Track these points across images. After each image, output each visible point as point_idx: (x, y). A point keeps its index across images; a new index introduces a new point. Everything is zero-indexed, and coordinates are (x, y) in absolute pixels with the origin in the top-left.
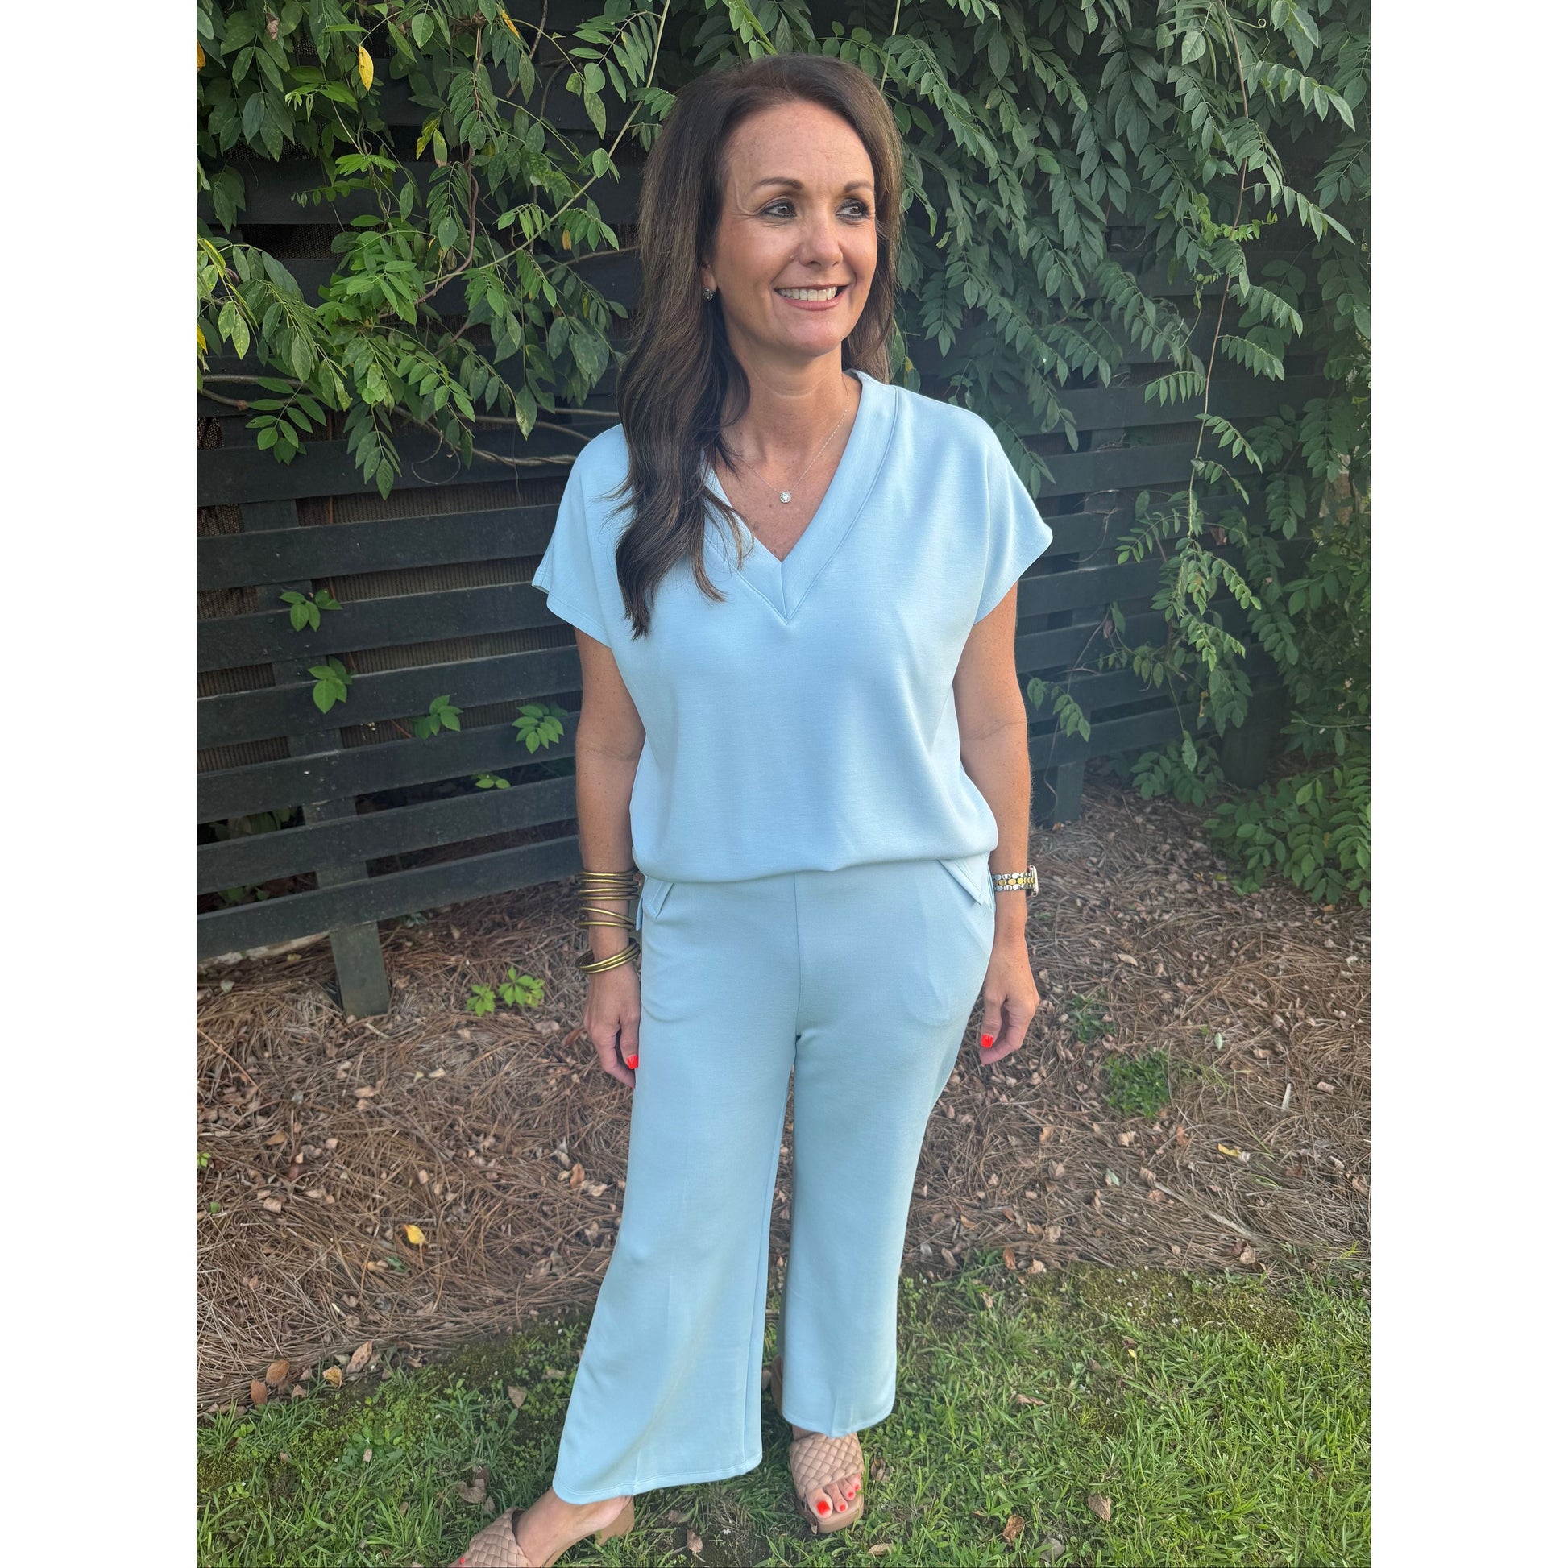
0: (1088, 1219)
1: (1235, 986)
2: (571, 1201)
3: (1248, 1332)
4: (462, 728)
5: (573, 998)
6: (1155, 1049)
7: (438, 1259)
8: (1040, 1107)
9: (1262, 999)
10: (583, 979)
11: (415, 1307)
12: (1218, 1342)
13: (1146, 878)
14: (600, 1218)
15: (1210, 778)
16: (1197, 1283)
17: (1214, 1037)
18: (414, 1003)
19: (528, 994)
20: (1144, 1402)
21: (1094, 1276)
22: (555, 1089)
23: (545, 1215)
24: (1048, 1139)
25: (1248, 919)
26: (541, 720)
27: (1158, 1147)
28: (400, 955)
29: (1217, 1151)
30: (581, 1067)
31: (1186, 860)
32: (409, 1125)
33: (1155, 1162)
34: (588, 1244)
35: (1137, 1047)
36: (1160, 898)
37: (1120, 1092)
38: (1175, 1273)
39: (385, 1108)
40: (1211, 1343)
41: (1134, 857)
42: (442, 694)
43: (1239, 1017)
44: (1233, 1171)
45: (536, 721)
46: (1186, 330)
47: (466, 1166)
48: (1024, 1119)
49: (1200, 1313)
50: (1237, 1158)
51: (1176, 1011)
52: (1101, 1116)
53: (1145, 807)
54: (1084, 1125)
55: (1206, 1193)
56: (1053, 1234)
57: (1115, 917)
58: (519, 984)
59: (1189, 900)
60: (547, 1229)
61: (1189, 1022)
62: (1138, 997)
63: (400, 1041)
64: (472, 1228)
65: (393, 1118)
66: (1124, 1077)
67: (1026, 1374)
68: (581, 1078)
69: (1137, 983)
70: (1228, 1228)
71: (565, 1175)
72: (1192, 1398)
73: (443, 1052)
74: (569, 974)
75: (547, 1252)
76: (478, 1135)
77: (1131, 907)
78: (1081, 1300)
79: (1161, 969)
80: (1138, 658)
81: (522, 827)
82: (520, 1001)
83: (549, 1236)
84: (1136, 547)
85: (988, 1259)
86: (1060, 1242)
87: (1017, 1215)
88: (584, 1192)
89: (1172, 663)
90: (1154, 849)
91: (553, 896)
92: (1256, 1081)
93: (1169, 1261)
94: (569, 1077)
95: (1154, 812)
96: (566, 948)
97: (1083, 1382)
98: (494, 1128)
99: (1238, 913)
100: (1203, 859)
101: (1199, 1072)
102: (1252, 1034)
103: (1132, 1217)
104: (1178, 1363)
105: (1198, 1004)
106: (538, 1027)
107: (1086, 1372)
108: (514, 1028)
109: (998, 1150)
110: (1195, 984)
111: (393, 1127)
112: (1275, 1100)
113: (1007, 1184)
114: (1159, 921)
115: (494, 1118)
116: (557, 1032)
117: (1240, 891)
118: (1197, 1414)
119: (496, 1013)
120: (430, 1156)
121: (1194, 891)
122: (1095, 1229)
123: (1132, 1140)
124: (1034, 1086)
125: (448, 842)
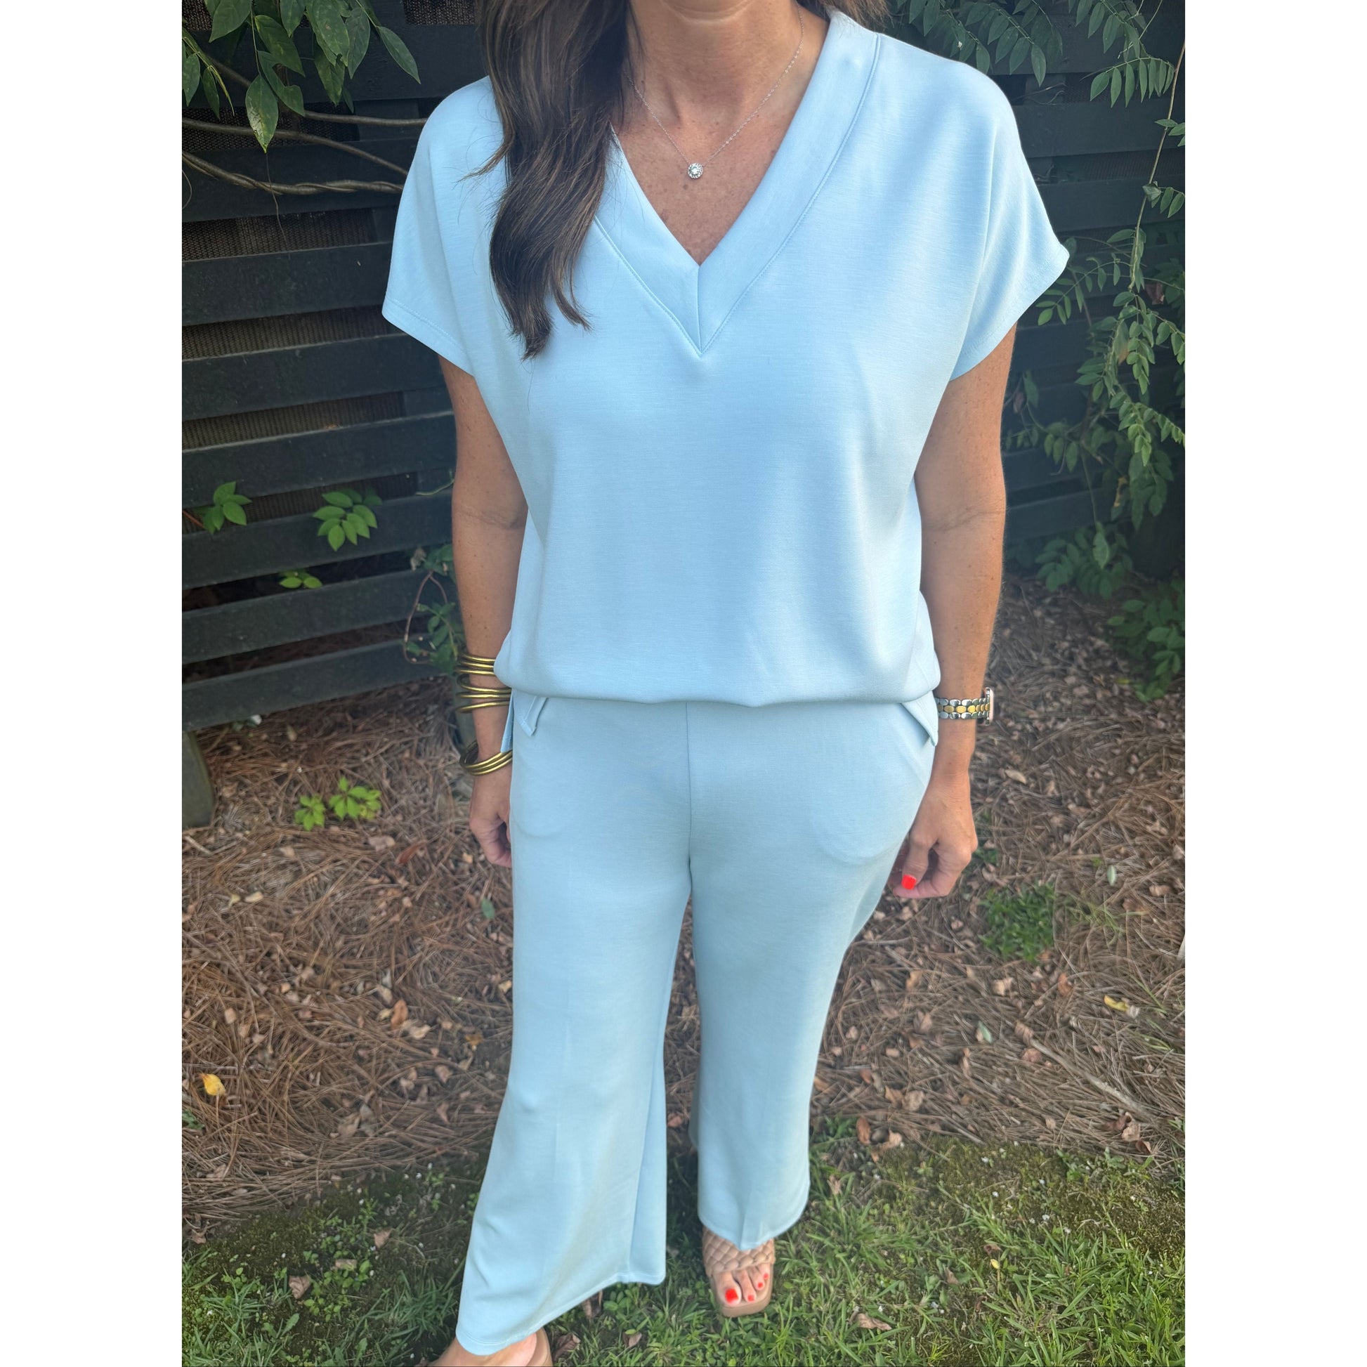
0: (955, 1083)
1: (1133, 809)
2: (390, 1044)
3: (1129, 1237)
4: (248, 522)
5: (413, 810)
6: (1040, 883)
7: (235, 1113)
8: (909, 947)
9: (1162, 825)
10: (423, 790)
11: (206, 1169)
12: (1094, 1250)
13: (1041, 680)
14: (420, 1065)
15: (1118, 567)
16: (1073, 1166)
17: (1106, 869)
18: (238, 814)
19: (362, 806)
20: (1005, 1332)
21: (957, 1153)
22: (384, 914)
23: (360, 1060)
24: (916, 985)
25: (1150, 730)
26: (349, 510)
27: (1037, 997)
28: (227, 761)
29: (1102, 1004)
30: (413, 888)
31: (1086, 660)
32: (219, 955)
33: (1032, 1015)
34: (402, 1096)
35: (1021, 880)
36: (1056, 704)
37: (998, 932)
38: (1049, 1152)
39: (196, 937)
40: (1087, 1252)
41: (1030, 655)
42: (226, 481)
43: (1135, 845)
44: (1120, 1028)
45: (342, 512)
46: (1142, 23)
47: (277, 1002)
48: (891, 961)
49: (1076, 1208)
50: (1124, 1012)
51: (1066, 838)
52: (976, 957)
53: (1045, 597)
54: (956, 968)
55: (1087, 1054)
56: (914, 1101)
57: (1005, 725)
58: (351, 796)
59: (1087, 706)
60: (360, 1078)
61: (1080, 851)
62: (1025, 821)
63: (221, 858)
64: (277, 1076)
65: (204, 948)
66: (1004, 915)
67: (873, 1284)
68: (413, 901)
69: (1024, 803)
70: (1112, 1097)
71: (385, 1013)
72: (1060, 1327)
73: (263, 873)
74: (408, 784)
75: (357, 1105)
76: (296, 966)
77: (1023, 714)
78: (941, 1186)
79: (1052, 787)
80: (1050, 437)
81: (339, 630)
82: (353, 814)
83: (363, 1085)
84: (1062, 304)
85: (840, 1130)
86: (922, 1110)
87: (875, 1076)
88: (405, 1034)
89: (1089, 443)
90: (1052, 646)
91: (401, 693)
92: (1151, 922)
93: (1042, 1137)
94: (398, 900)
95: (1055, 603)
96: (407, 755)
97: (937, 1299)
98: (314, 958)
99: (1138, 722)
100: (1104, 659)
101: (1087, 911)
102: (1149, 866)
103: (1003, 1083)
104: (1048, 1279)
105: (1090, 831)
106: (372, 841)
107: (942, 1284)
108: (345, 844)
109: (859, 997)
110: (1088, 806)
111: (201, 959)
112: (1171, 946)
113: (867, 1038)
114: (1053, 731)
115: (316, 944)
116: (393, 848)
117: (1143, 697)
118: (1067, 1349)
119: (327, 826)
120: (240, 992)
121: (1092, 695)
122: (961, 1095)
123: (1009, 987)
124: (903, 922)
125: (254, 648)
